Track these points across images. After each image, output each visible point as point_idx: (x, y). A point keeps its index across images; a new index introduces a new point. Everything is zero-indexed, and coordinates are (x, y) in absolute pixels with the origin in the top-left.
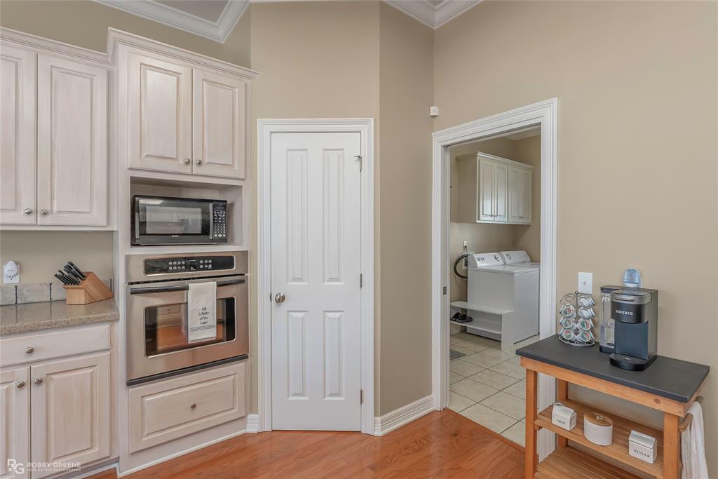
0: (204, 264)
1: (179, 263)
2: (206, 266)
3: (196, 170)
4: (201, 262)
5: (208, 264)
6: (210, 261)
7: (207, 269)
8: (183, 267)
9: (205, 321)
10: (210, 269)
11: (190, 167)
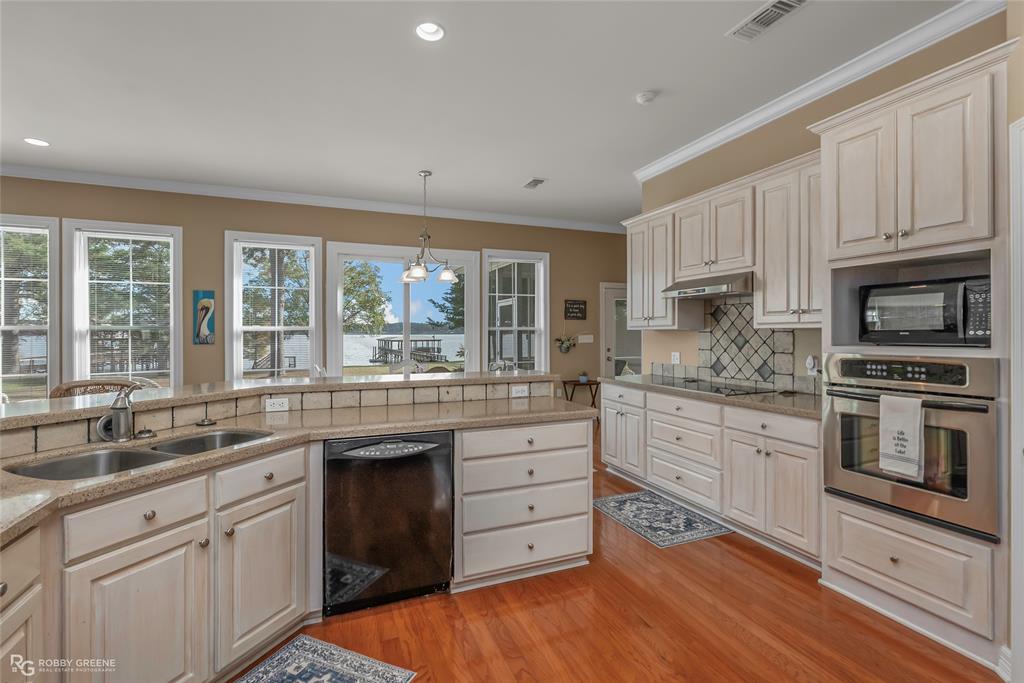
0: (913, 373)
1: (879, 367)
2: (917, 376)
3: (903, 244)
4: (910, 369)
5: (920, 373)
6: (923, 370)
7: (918, 380)
8: (885, 374)
9: (903, 449)
10: (923, 381)
11: (893, 241)
